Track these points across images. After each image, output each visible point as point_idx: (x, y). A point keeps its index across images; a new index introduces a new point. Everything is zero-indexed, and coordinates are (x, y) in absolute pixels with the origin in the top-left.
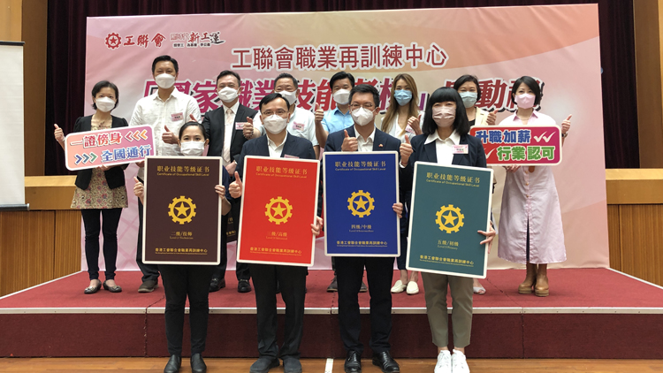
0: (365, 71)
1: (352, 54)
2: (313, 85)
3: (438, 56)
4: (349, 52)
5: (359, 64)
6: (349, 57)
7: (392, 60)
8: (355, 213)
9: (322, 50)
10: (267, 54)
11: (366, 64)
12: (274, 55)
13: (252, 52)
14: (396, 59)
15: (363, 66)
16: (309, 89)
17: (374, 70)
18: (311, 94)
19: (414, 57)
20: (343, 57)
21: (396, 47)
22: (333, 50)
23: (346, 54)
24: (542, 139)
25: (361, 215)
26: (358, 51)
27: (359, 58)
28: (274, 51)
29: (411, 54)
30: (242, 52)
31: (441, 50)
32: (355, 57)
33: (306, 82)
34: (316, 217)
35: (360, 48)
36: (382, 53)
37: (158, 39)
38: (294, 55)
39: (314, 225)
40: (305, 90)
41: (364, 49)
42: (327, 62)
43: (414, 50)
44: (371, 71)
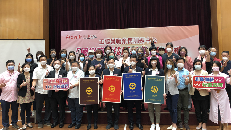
0: (135, 44)
1: (131, 40)
2: (121, 49)
3: (154, 40)
4: (130, 39)
5: (133, 43)
6: (130, 41)
7: (142, 41)
8: (131, 88)
9: (123, 39)
10: (108, 40)
11: (135, 42)
12: (110, 41)
13: (104, 40)
14: (143, 41)
15: (134, 43)
16: (120, 50)
17: (137, 44)
18: (120, 51)
19: (148, 41)
20: (129, 41)
21: (143, 38)
22: (126, 39)
23: (129, 40)
24: (218, 81)
25: (133, 89)
26: (133, 39)
27: (133, 41)
28: (110, 39)
29: (147, 40)
30: (102, 40)
31: (155, 39)
32: (132, 41)
33: (119, 48)
34: (121, 90)
35: (133, 38)
36: (139, 40)
37: (80, 37)
38: (116, 40)
39: (121, 92)
40: (118, 50)
41: (134, 39)
42: (124, 42)
43: (148, 39)
44: (136, 44)
